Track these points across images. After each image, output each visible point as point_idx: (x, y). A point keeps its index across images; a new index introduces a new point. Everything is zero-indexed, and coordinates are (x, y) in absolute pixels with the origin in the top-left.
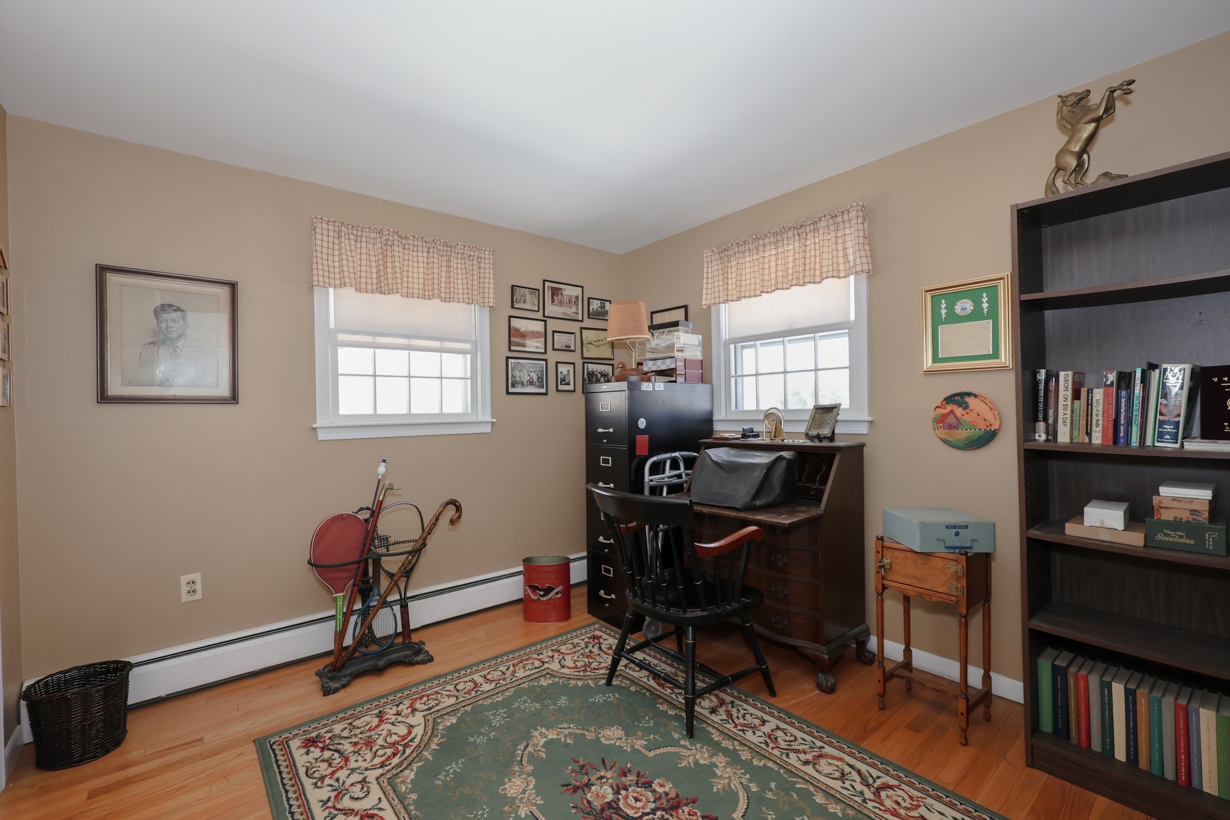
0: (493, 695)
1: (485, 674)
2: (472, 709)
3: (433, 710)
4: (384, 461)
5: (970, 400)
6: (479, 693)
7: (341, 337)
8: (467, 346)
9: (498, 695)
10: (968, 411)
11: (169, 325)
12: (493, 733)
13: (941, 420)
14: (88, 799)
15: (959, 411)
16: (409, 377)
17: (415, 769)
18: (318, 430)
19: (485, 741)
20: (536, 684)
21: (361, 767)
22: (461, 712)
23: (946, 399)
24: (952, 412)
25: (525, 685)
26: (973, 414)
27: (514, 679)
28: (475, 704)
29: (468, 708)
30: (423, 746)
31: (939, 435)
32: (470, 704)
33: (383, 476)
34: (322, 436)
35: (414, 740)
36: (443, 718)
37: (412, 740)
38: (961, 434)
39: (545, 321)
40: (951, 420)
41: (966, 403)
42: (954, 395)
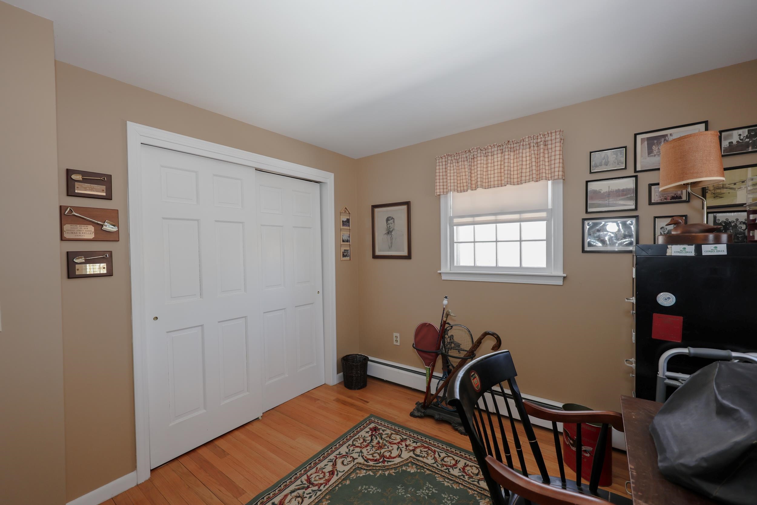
0: (448, 479)
1: (469, 465)
2: (428, 475)
3: (418, 458)
4: (446, 297)
6: (447, 471)
7: (456, 220)
8: (544, 214)
9: (450, 482)
11: (390, 225)
12: (409, 495)
14: (333, 400)
16: (497, 241)
17: (368, 473)
18: (441, 274)
19: (400, 494)
20: (477, 498)
21: (363, 453)
22: (422, 471)
25: (471, 492)
27: (476, 483)
28: (434, 474)
29: (428, 472)
30: (386, 468)
32: (432, 471)
33: (446, 306)
34: (444, 277)
35: (389, 463)
36: (412, 465)
37: (388, 461)
39: (636, 177)
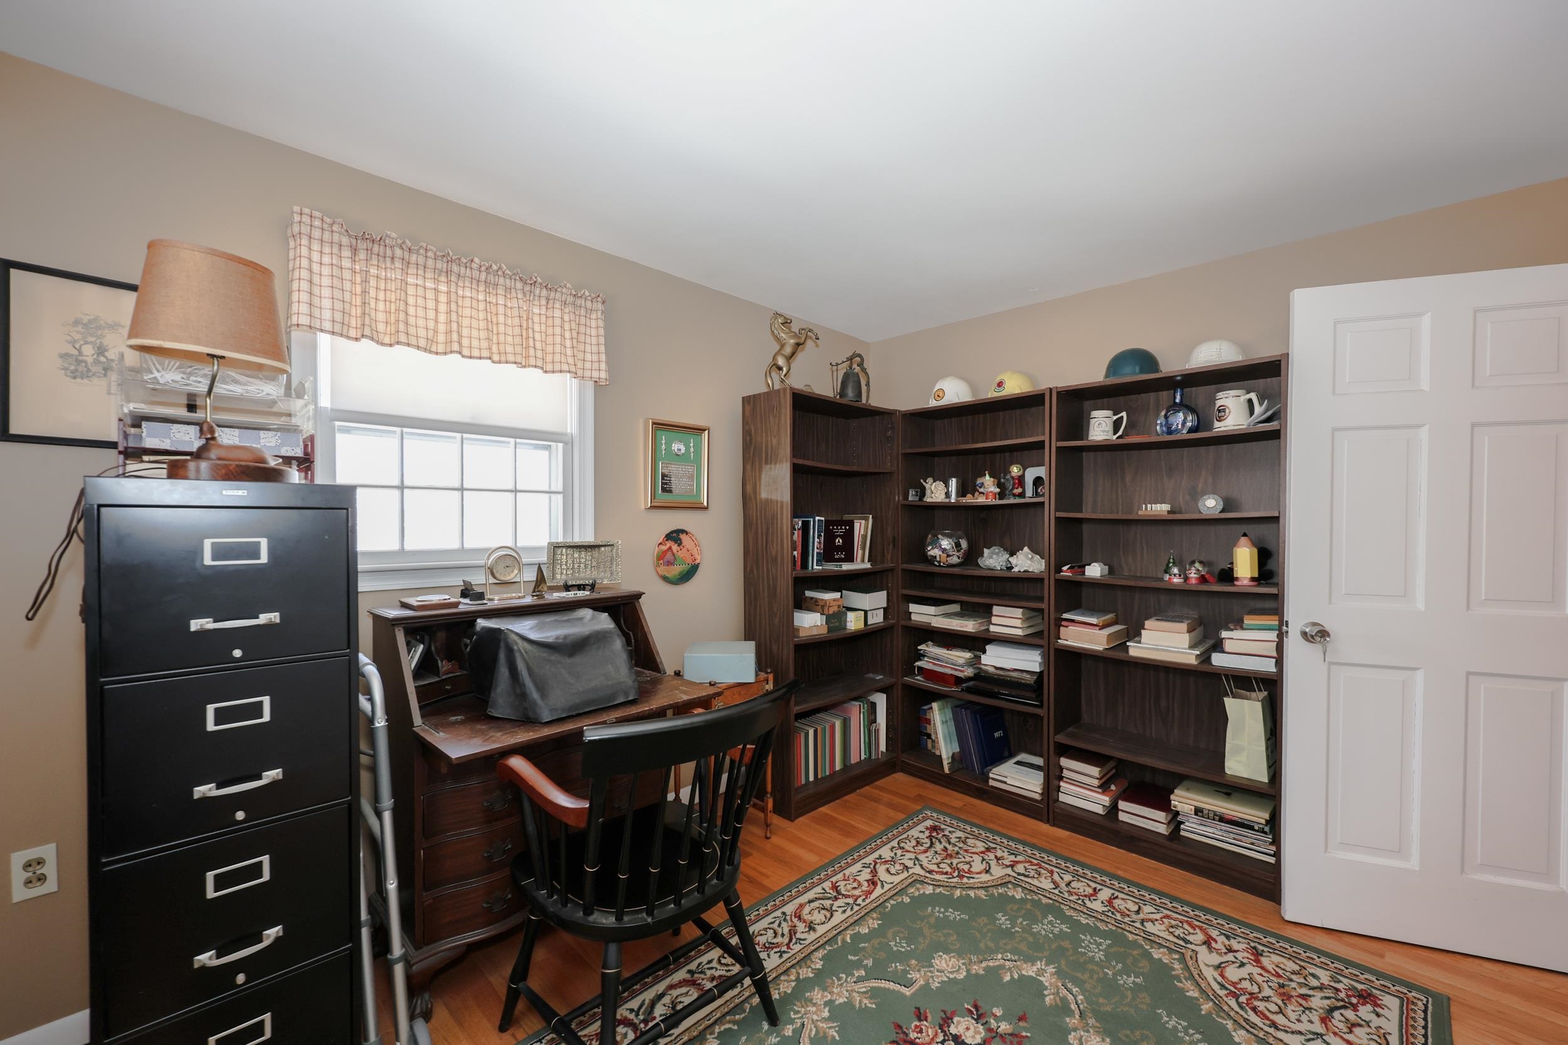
5: (683, 537)
10: (681, 547)
13: (661, 557)
15: (675, 547)
23: (666, 536)
24: (670, 548)
26: (684, 550)
31: (660, 573)
38: (675, 570)
40: (669, 556)
41: (680, 540)
42: (672, 532)
